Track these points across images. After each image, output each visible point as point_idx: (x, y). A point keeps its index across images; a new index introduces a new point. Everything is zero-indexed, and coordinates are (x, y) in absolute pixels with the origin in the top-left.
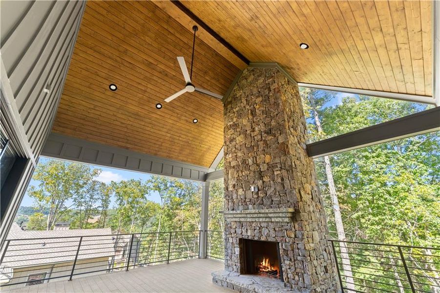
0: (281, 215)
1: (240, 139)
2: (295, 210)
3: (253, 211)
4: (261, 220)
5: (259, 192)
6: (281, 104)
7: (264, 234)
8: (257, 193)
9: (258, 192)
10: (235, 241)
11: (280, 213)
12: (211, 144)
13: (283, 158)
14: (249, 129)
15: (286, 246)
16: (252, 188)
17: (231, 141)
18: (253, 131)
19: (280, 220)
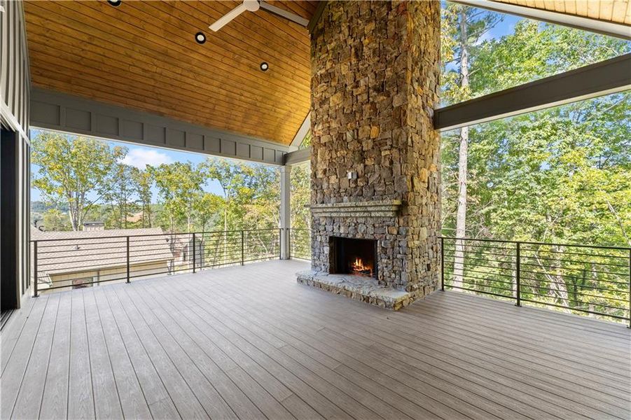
0: (383, 208)
1: (335, 100)
2: (403, 202)
3: (348, 204)
4: (358, 215)
5: (359, 180)
6: (405, 37)
7: (360, 230)
8: (356, 182)
9: (357, 179)
10: (324, 239)
11: (382, 206)
12: (291, 108)
13: (396, 131)
14: (349, 82)
15: (385, 244)
16: (350, 174)
17: (323, 101)
18: (357, 86)
19: (382, 214)
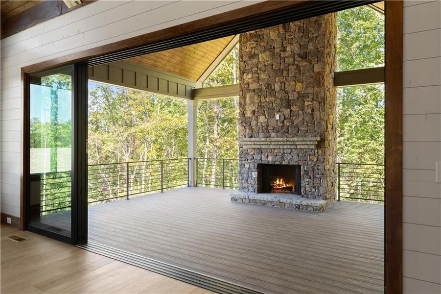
0: (307, 143)
1: (265, 57)
2: (321, 138)
3: (276, 139)
4: (285, 147)
7: (287, 159)
8: (283, 122)
9: (284, 120)
10: (252, 166)
13: (316, 88)
14: (277, 46)
15: (307, 168)
16: (277, 117)
17: (252, 56)
18: (284, 50)
